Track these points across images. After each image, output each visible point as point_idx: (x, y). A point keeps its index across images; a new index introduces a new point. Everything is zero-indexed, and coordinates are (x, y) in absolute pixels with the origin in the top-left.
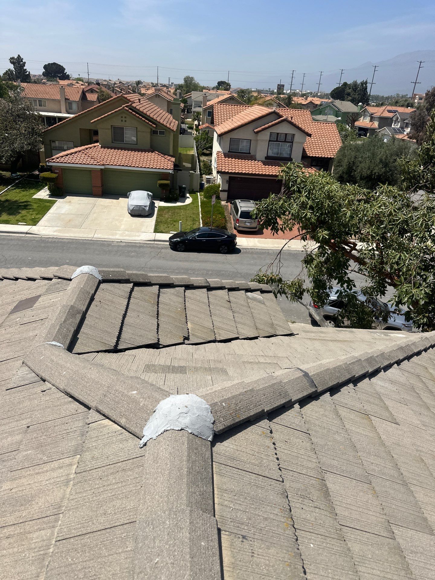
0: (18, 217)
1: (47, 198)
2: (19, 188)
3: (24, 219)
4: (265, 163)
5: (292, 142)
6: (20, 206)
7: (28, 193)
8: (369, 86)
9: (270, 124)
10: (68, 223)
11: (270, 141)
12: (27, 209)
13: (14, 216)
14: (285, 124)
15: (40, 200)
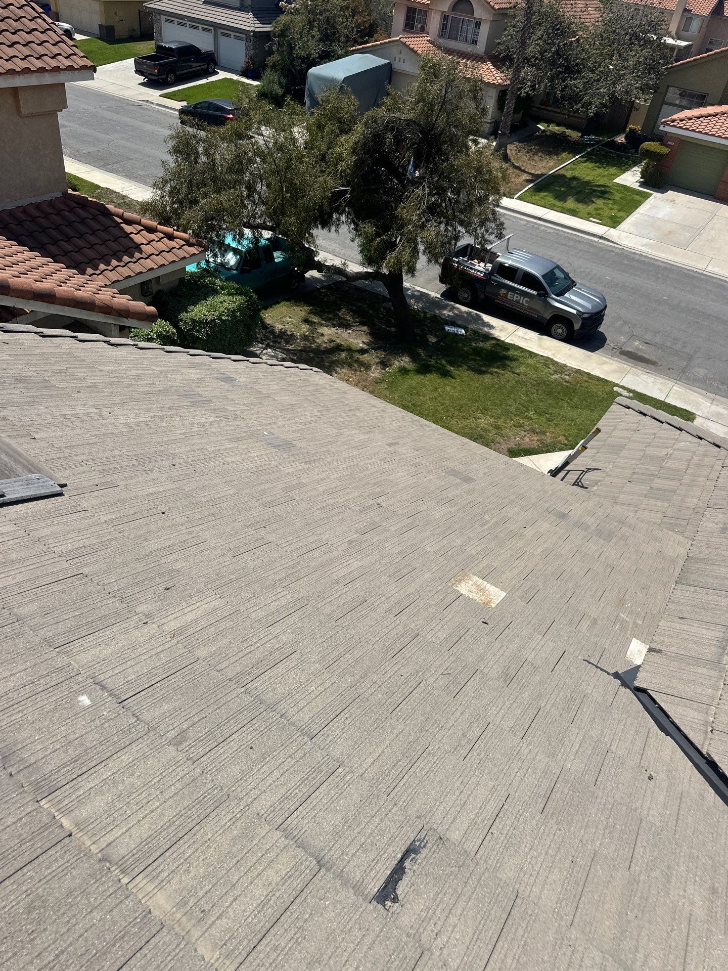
0: (591, 208)
1: (636, 186)
2: (592, 162)
3: (599, 214)
6: (595, 191)
7: (606, 173)
10: (667, 237)
12: (605, 198)
13: (585, 206)
15: (625, 187)
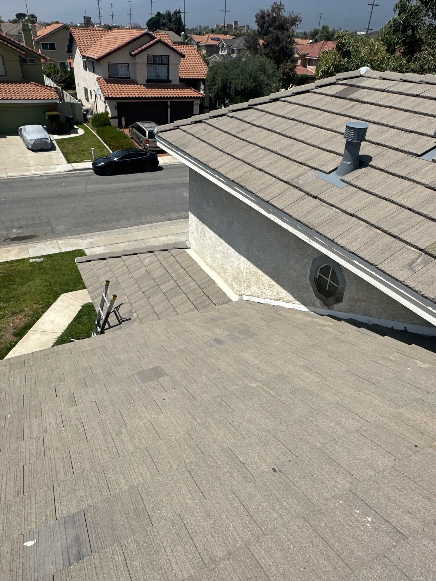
4: (147, 87)
5: (168, 64)
8: (182, 15)
9: (146, 46)
11: (148, 64)
14: (159, 45)
